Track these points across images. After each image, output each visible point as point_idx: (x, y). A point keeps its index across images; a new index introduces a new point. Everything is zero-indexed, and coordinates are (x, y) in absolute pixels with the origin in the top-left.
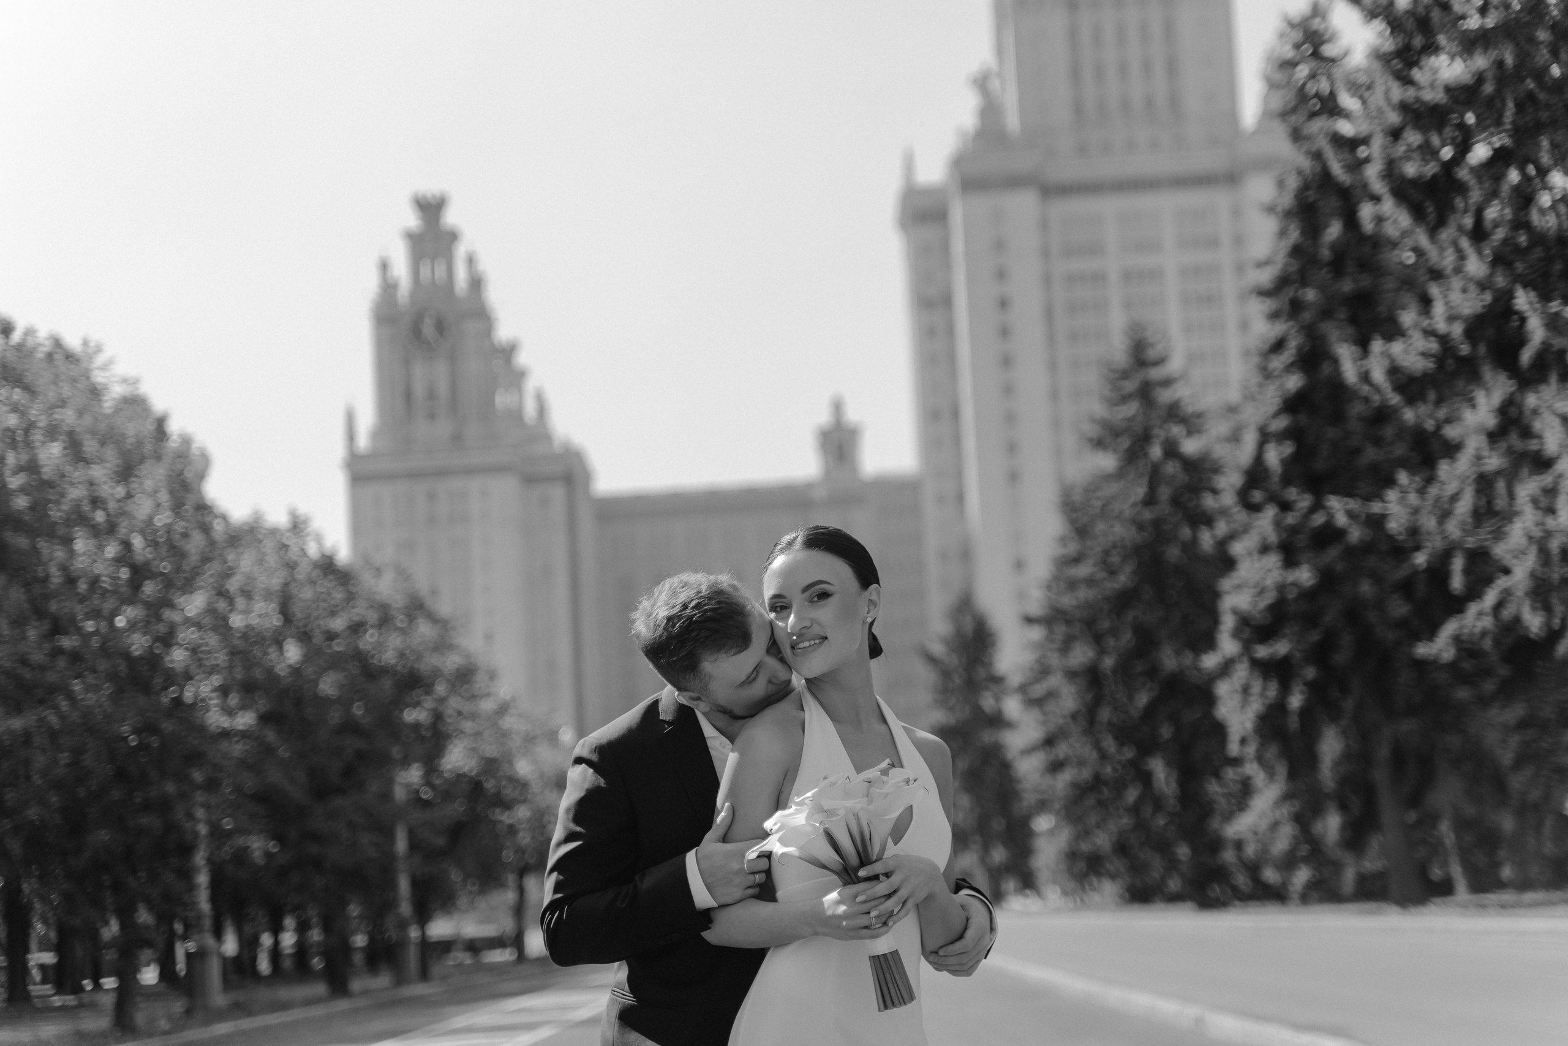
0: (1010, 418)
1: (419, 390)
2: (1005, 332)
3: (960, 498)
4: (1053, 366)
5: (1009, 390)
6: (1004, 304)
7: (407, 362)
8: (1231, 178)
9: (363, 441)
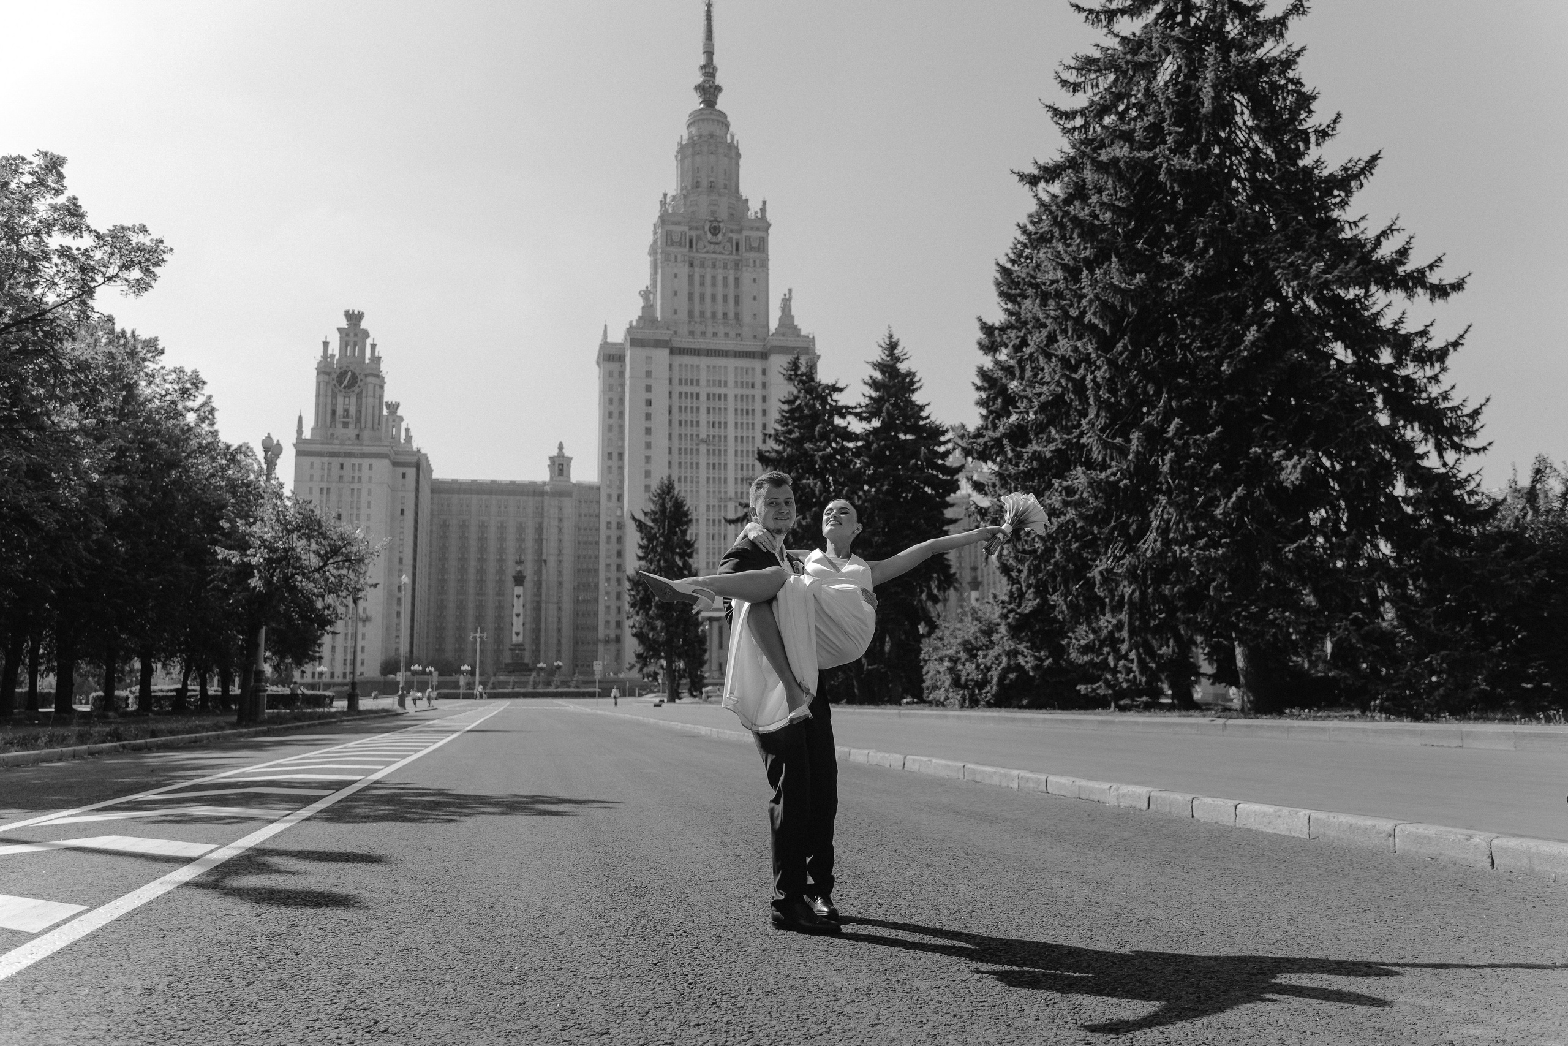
0: (648, 459)
1: (340, 411)
2: (648, 416)
3: (620, 497)
4: (670, 435)
5: (648, 445)
6: (649, 403)
7: (334, 396)
8: (764, 355)
9: (307, 434)
